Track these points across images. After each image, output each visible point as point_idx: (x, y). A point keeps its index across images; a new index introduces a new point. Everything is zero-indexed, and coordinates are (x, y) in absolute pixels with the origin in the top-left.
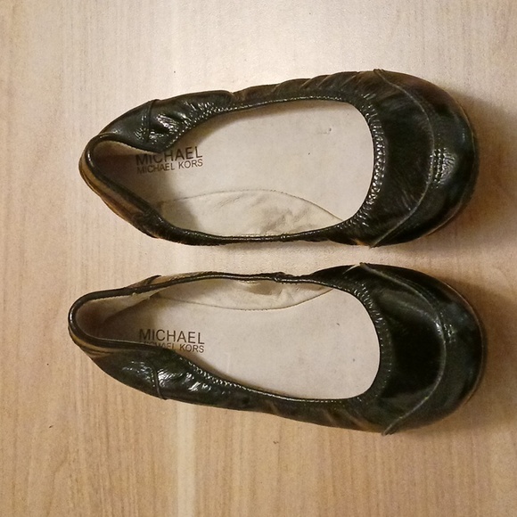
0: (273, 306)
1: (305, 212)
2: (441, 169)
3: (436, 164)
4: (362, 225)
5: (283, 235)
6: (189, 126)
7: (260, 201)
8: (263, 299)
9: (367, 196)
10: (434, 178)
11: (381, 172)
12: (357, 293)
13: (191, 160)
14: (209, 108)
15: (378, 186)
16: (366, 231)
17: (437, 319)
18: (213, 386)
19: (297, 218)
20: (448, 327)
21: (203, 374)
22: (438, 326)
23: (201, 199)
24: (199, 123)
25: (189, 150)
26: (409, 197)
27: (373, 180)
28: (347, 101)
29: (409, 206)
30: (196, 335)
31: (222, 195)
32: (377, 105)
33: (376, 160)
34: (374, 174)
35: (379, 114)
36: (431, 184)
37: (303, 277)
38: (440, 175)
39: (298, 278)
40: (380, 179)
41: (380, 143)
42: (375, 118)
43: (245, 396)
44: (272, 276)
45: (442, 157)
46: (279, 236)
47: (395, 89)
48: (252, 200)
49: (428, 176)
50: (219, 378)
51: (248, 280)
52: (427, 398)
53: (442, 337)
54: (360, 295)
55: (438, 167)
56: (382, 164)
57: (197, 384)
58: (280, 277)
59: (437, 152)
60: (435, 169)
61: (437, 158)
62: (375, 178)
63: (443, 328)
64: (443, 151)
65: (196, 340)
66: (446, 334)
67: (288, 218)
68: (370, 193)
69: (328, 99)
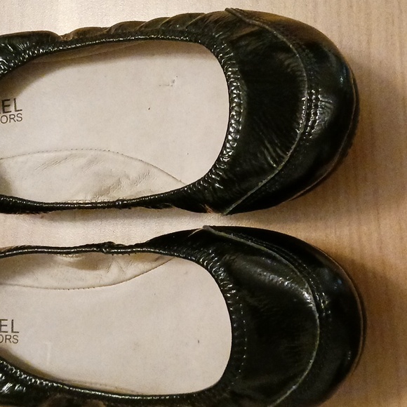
0: (102, 283)
1: (145, 175)
2: (315, 114)
3: (309, 108)
4: (214, 187)
5: (118, 200)
6: (5, 70)
7: (91, 162)
8: (89, 276)
9: (222, 152)
10: (306, 126)
11: (238, 122)
12: (204, 261)
13: (8, 114)
14: (29, 48)
15: (235, 140)
16: (219, 194)
17: (307, 286)
18: (28, 387)
19: (135, 183)
20: (321, 296)
21: (16, 372)
22: (306, 295)
23: (20, 159)
24: (17, 67)
25: (6, 103)
26: (275, 151)
27: (228, 133)
28: (196, 41)
29: (275, 162)
30: (9, 323)
31: (45, 155)
32: (233, 44)
33: (231, 109)
34: (230, 125)
35: (235, 54)
36: (303, 134)
37: (137, 245)
38: (314, 122)
39: (131, 247)
40: (237, 131)
41: (237, 88)
42: (230, 59)
43: (68, 397)
44: (100, 247)
45: (317, 99)
46: (114, 202)
47: (254, 25)
48: (82, 161)
49: (299, 124)
50: (35, 377)
51: (70, 253)
52: (294, 387)
53: (314, 308)
54: (208, 264)
55: (312, 112)
56: (239, 114)
57: (9, 385)
58: (109, 248)
59: (311, 94)
60: (308, 115)
61: (310, 100)
62: (231, 129)
63: (315, 298)
64: (317, 92)
65: (9, 329)
66: (318, 305)
67: (125, 182)
68: (224, 147)
69: (172, 39)
